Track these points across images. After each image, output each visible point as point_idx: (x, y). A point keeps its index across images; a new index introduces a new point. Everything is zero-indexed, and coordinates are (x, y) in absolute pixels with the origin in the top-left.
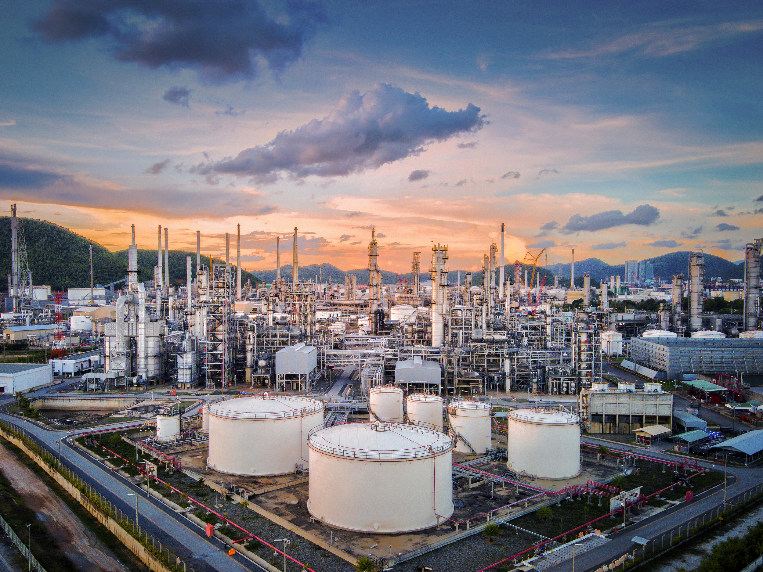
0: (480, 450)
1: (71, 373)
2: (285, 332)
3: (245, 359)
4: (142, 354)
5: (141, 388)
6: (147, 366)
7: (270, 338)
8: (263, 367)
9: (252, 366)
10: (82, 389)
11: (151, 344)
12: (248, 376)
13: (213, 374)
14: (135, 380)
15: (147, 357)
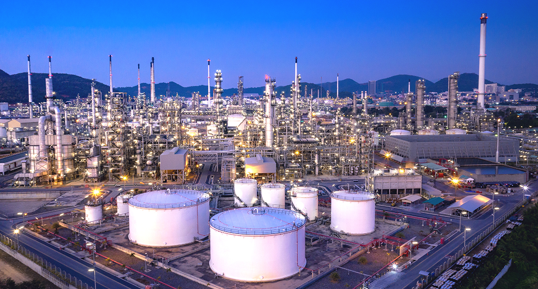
0: (312, 218)
2: (164, 140)
3: (136, 159)
4: (59, 159)
5: (61, 183)
6: (63, 167)
7: (153, 144)
8: (150, 165)
9: (141, 165)
10: (15, 185)
11: (66, 151)
12: (139, 172)
13: (114, 171)
14: (55, 177)
15: (63, 160)
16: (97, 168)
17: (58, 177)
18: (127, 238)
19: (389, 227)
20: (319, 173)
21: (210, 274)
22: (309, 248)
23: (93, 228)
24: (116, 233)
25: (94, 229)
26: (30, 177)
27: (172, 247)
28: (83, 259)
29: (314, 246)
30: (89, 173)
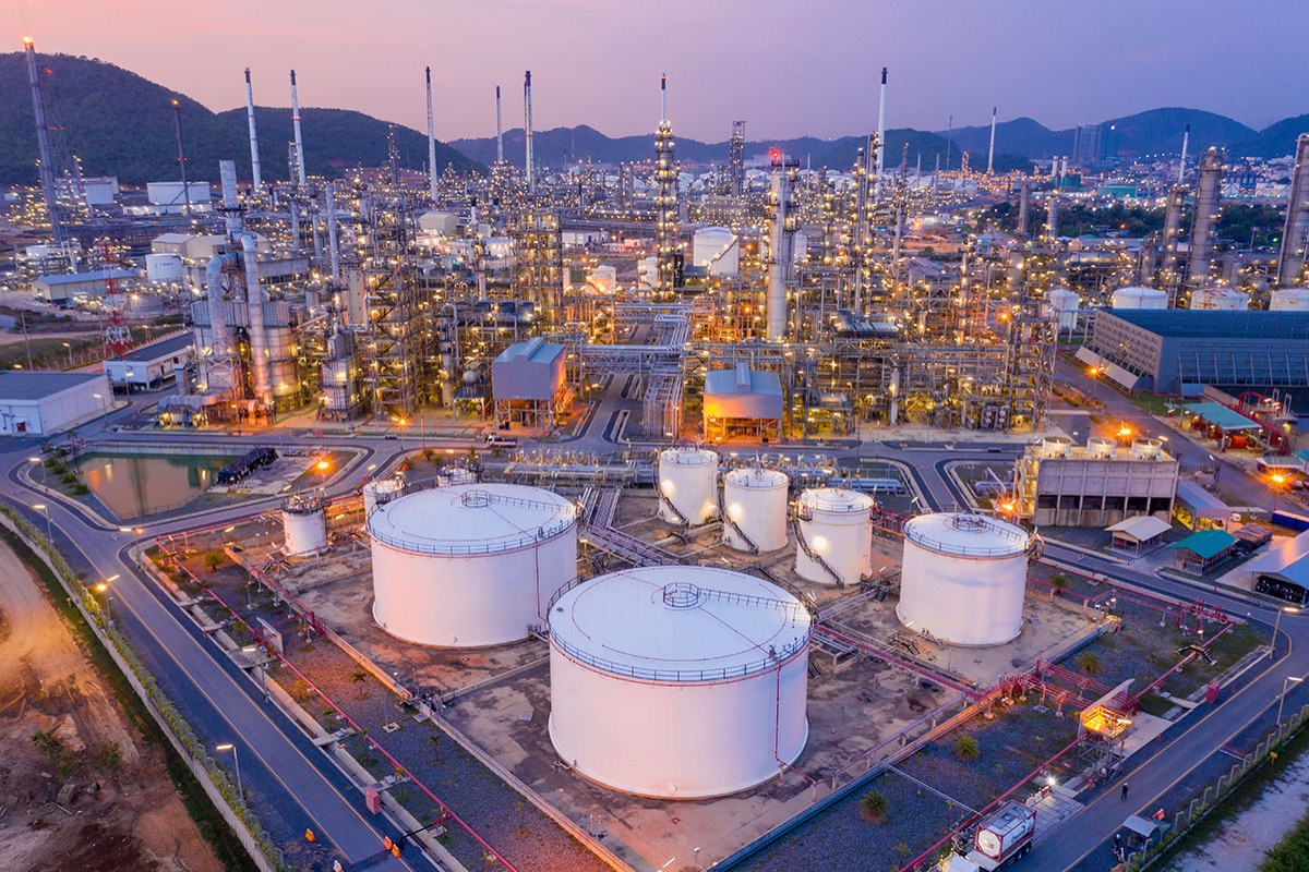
0: (850, 577)
1: (145, 384)
2: (509, 317)
3: (441, 366)
4: (260, 361)
5: (264, 421)
6: (270, 378)
7: (482, 328)
8: (472, 384)
9: (452, 380)
10: (162, 423)
11: (275, 341)
12: (447, 398)
13: (385, 396)
14: (251, 406)
15: (270, 364)
16: (345, 387)
17: (256, 407)
18: (369, 609)
19: (1064, 623)
20: (899, 417)
21: (545, 752)
22: (824, 682)
23: (298, 571)
24: (347, 591)
25: (301, 575)
26: (193, 406)
27: (471, 650)
28: (249, 670)
29: (841, 676)
30: (327, 399)
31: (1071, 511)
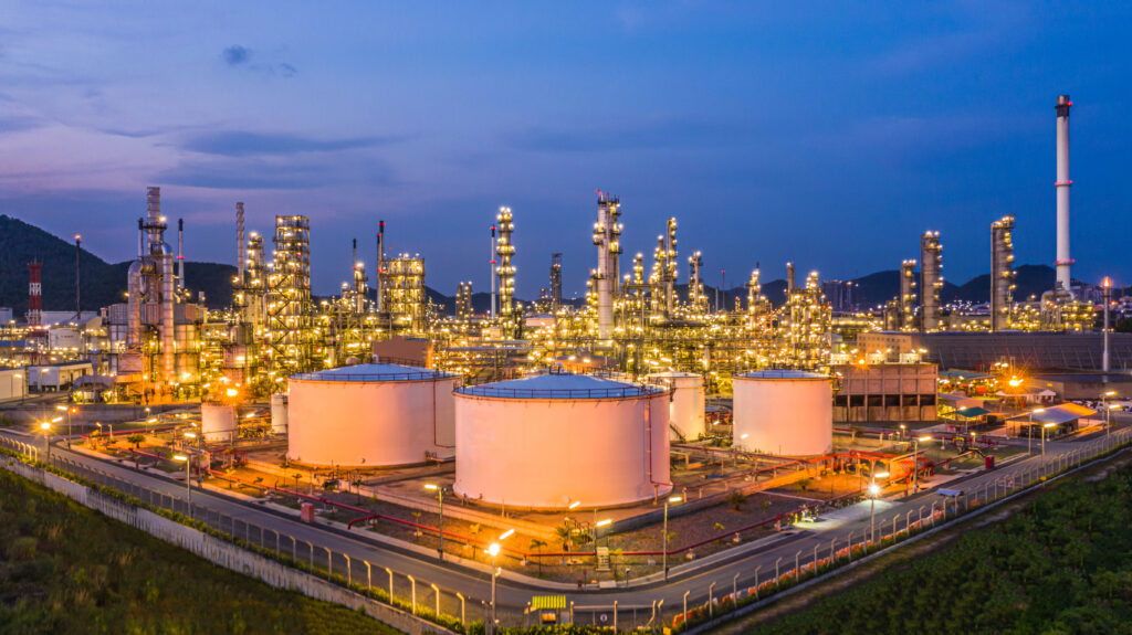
0: (691, 437)
1: (55, 387)
2: (385, 321)
3: (325, 357)
4: (168, 352)
7: (362, 329)
10: (75, 399)
11: (183, 336)
14: (158, 388)
15: (177, 356)
16: (243, 369)
17: (162, 387)
18: (283, 458)
22: (681, 472)
24: (260, 453)
26: (105, 383)
27: (376, 469)
29: (694, 470)
30: (226, 379)
31: (859, 408)
